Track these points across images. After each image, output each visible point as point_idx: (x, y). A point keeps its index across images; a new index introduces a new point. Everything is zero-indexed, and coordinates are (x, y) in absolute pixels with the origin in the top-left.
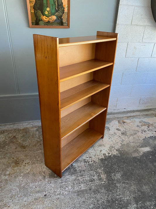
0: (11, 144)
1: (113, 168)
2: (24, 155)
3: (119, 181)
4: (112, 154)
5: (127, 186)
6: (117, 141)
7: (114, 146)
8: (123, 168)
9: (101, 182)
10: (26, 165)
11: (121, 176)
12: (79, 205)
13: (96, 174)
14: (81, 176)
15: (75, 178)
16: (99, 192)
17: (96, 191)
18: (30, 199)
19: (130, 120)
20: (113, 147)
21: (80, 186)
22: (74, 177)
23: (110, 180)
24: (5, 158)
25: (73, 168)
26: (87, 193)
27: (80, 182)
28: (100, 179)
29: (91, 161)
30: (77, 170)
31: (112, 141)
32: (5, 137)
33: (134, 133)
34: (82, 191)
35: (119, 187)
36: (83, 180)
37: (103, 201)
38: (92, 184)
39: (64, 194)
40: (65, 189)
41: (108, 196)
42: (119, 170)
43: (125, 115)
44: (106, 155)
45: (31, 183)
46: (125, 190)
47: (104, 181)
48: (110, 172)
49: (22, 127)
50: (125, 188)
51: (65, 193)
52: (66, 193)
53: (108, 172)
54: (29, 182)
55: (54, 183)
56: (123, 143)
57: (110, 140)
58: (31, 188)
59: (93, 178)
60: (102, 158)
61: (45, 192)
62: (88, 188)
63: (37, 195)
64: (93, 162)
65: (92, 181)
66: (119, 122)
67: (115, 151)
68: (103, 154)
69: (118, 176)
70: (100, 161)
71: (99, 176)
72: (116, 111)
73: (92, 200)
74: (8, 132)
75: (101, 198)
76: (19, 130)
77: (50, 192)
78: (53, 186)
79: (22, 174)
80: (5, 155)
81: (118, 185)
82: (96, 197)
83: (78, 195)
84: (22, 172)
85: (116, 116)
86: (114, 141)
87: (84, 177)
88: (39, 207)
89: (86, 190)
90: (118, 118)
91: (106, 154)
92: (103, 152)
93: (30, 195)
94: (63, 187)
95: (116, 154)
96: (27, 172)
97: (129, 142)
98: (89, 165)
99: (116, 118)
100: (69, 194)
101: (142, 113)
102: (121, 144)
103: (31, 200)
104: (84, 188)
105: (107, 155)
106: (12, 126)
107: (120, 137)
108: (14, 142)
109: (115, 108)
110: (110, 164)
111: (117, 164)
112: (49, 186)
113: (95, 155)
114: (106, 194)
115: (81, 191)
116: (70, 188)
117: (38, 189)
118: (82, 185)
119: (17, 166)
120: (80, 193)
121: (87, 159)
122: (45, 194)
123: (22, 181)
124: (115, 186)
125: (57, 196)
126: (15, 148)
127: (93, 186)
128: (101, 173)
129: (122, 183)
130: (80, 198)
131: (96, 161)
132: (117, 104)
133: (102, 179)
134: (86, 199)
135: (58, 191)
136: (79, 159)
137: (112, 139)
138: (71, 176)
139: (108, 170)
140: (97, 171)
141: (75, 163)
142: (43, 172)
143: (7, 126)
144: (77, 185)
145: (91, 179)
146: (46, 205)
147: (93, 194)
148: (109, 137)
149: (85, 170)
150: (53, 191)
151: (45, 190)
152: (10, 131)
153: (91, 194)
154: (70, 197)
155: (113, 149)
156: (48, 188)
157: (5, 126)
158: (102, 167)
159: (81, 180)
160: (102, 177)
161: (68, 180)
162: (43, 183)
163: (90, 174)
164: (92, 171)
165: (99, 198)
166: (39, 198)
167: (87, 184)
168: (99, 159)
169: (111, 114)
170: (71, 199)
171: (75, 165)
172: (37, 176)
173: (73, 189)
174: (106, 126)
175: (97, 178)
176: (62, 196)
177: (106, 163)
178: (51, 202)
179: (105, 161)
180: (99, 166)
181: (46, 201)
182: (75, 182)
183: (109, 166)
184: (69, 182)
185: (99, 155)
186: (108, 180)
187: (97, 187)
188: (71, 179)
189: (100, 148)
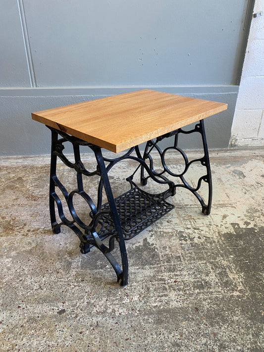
0: (8, 191)
2: (31, 213)
4: (255, 226)
7: (259, 208)
9: (228, 291)
10: (30, 234)
13: (212, 268)
14: (170, 271)
15: (152, 275)
16: (225, 321)
17: (216, 317)
18: (17, 317)
20: (256, 211)
21: (166, 296)
22: (148, 272)
23: (259, 290)
25: (150, 249)
26: (187, 319)
27: (167, 286)
28: (227, 284)
29: (199, 238)
30: (158, 256)
34: (173, 313)
36: (175, 282)
37: (239, 348)
38: (201, 296)
39: (117, 314)
40: (121, 299)
41: (256, 335)
44: (238, 226)
45: (29, 276)
47: (240, 291)
48: (256, 269)
49: (40, 162)
51: (121, 311)
52: (123, 311)
53: (248, 267)
54: (26, 272)
55: (92, 282)
57: (247, 196)
58: (27, 288)
59: (204, 277)
60: (227, 233)
61: (63, 303)
62: (190, 305)
63: (39, 309)
64: (202, 240)
65: (202, 285)
67: (263, 219)
68: (232, 224)
70: (223, 238)
71: (223, 274)
72: (256, 144)
73: (204, 341)
74: (9, 171)
75: (234, 341)
76: (32, 168)
77: (78, 304)
78: (88, 289)
79: (13, 253)
82: (215, 335)
83: (159, 322)
84: (16, 249)
85: (257, 152)
86: (259, 199)
87: (178, 273)
88: (35, 343)
89: (183, 311)
90: (263, 156)
91: (238, 224)
92: (231, 219)
93: (19, 307)
96: (28, 248)
98: (192, 246)
99: (258, 156)
100: (132, 315)
103: (20, 320)
104: (179, 305)
105: (242, 226)
106: (20, 161)
108: (16, 188)
109: (255, 135)
110: (252, 248)
112: (77, 288)
113: (211, 225)
114: (248, 328)
115: (168, 311)
116: (136, 298)
117: (44, 292)
118: (172, 295)
119: (8, 234)
120: (165, 316)
121: (187, 231)
123: (9, 269)
125: (94, 319)
126: (14, 198)
127: (205, 300)
128: (229, 268)
130: (165, 332)
131: (212, 238)
132: (260, 124)
133: (231, 284)
134: (184, 336)
135: (100, 303)
136: (165, 230)
137: (253, 195)
138: (143, 268)
139: (250, 262)
140: (217, 263)
141: (153, 237)
142: (66, 251)
143: (9, 160)
144: (157, 294)
145: (198, 281)
146: (59, 341)
147: (206, 325)
148: (244, 191)
149: (182, 258)
150: (85, 303)
151: (65, 296)
152: (14, 169)
153: (198, 324)
154: (133, 324)
155: (257, 214)
156: (73, 294)
157: (6, 160)
158: (231, 255)
159: (169, 281)
160: (232, 279)
161: (133, 277)
162: (62, 280)
163: (195, 268)
164: (202, 262)
165: (225, 338)
166: (43, 317)
167: (188, 292)
168: (219, 235)
169: (245, 148)
170: (136, 332)
171: (154, 242)
172: (51, 261)
173: (143, 301)
174: (235, 170)
175: (218, 281)
176: (111, 321)
177: (241, 245)
178: (74, 335)
179: (236, 240)
180: (222, 250)
181: (62, 329)
182: (153, 285)
183: (250, 251)
184: (135, 284)
185: (219, 226)
186: (252, 289)
187: (217, 304)
188: (140, 275)
189: (223, 211)
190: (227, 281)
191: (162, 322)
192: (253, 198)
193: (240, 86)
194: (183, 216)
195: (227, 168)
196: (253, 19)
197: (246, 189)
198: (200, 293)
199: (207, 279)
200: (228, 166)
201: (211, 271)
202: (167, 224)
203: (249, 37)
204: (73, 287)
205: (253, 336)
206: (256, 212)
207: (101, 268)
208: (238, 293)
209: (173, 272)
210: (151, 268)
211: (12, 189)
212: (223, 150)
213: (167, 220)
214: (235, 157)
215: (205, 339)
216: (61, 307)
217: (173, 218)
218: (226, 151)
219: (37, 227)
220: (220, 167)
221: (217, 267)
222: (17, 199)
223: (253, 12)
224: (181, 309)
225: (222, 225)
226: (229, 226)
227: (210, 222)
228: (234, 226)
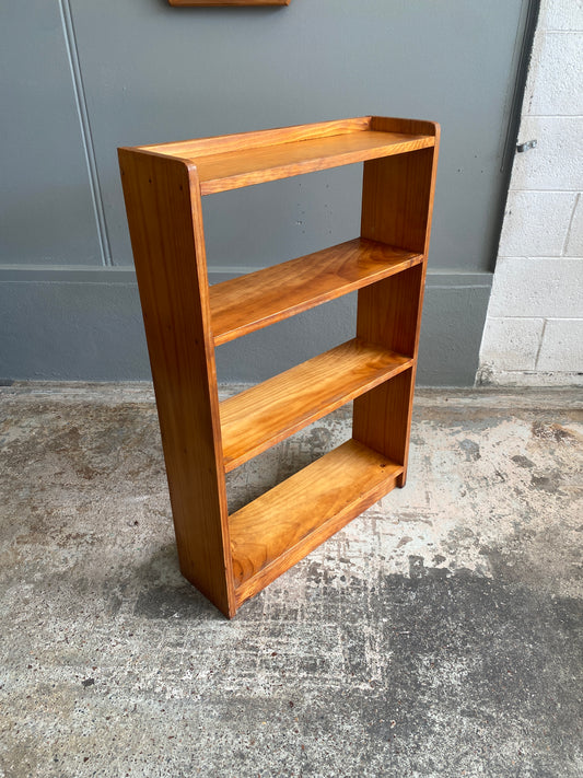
0: (50, 456)
1: (436, 631)
2: (78, 503)
3: (446, 697)
4: (452, 565)
5: (483, 732)
6: (499, 511)
7: (475, 530)
8: (491, 638)
9: (353, 680)
10: (69, 542)
11: (465, 674)
12: (211, 766)
13: (343, 638)
14: (272, 634)
15: (241, 638)
16: (326, 729)
17: (316, 722)
18: (25, 683)
20: (468, 534)
21: (251, 676)
22: (237, 632)
23: (405, 686)
24: (6, 502)
26: (271, 719)
27: (258, 661)
28: (356, 668)
29: (343, 579)
30: (261, 605)
34: (252, 705)
35: (437, 728)
36: (274, 654)
37: (333, 774)
38: (306, 684)
39: (168, 697)
40: (181, 673)
41: (367, 758)
42: (464, 644)
43: (575, 404)
44: (421, 564)
45: (53, 618)
46: (465, 748)
47: (374, 684)
48: (417, 647)
49: (115, 398)
50: (468, 740)
51: (175, 692)
52: (178, 693)
53: (405, 642)
54: (50, 611)
55: (145, 640)
56: (524, 525)
57: (464, 501)
58: (47, 637)
59: (322, 652)
60: (396, 575)
61: (94, 669)
62: (284, 697)
63: (58, 674)
64: (347, 584)
65: (313, 666)
66: (537, 430)
67: (474, 552)
68: (411, 557)
69: (454, 672)
70: (383, 584)
71: (356, 651)
72: (533, 381)
73: (283, 756)
74: (59, 413)
75: (330, 762)
76: (100, 408)
77: (115, 673)
78: (136, 650)
80: (9, 492)
81: (438, 718)
82: (303, 748)
83: (226, 717)
84: (42, 569)
85: (528, 401)
86: (484, 509)
87: (284, 640)
88: (41, 725)
89: (270, 704)
90: (536, 411)
91: (422, 559)
92: (413, 548)
93: (30, 667)
94: (173, 665)
95: (474, 569)
96: (62, 569)
97: (563, 524)
98: (325, 593)
99: (527, 410)
100: (188, 701)
102: (516, 525)
103: (27, 687)
104: (266, 694)
105: (429, 563)
106: (81, 392)
107: (518, 492)
108: (64, 450)
109: (530, 367)
110: (427, 609)
111: (462, 615)
112: (120, 646)
113: (372, 555)
114: (359, 745)
115: (245, 702)
116: (203, 675)
117: (70, 648)
118: (262, 676)
119: (35, 541)
120: (238, 710)
121: (327, 563)
122: (89, 676)
123: (27, 602)
124: (419, 717)
125: (133, 699)
126: (58, 470)
127: (309, 691)
128: (372, 639)
129: (463, 713)
130: (230, 734)
131: (365, 581)
132: (540, 346)
133: (364, 669)
134: (256, 744)
135: (148, 676)
137: (477, 500)
138: (230, 625)
139: (411, 634)
140: (356, 629)
142: (119, 581)
143: (64, 390)
144: (237, 671)
145: (311, 658)
146: (75, 726)
147: (297, 732)
148: (464, 488)
149: (300, 613)
150: (126, 673)
151: (99, 658)
152: (67, 410)
153: (284, 729)
154: (187, 716)
155: (466, 542)
156: (112, 655)
157: (58, 389)
158: (385, 616)
159: (264, 652)
160: (368, 660)
161: (210, 638)
162: (102, 630)
163: (315, 635)
164: (331, 625)
165: (316, 756)
166: (61, 687)
167: (287, 675)
168: (380, 577)
169: (508, 389)
170: (188, 729)
172: (91, 596)
173: (213, 681)
174: (466, 441)
175: (343, 661)
176: (156, 706)
177: (409, 601)
178: (98, 719)
179: (406, 590)
180: (373, 606)
181: (82, 709)
182: (237, 655)
183: (420, 614)
184: (210, 650)
185: (387, 559)
186: (395, 681)
187: (326, 700)
188: (222, 637)
189: (406, 529)
190: (359, 664)
191: (232, 717)
192: (474, 506)
193: (496, 275)
195: (452, 434)
196: (517, 155)
197: (468, 486)
198: (306, 678)
199: (327, 655)
200: (456, 429)
201: (340, 642)
203: (511, 186)
204: (115, 644)
205: (362, 758)
206: (467, 536)
207: (165, 617)
208: (368, 687)
209: (277, 636)
210: (243, 626)
211: (58, 453)
212: (460, 391)
214: (479, 410)
215: (287, 753)
216: (89, 675)
218: (467, 393)
219: (82, 531)
220: (438, 431)
221: (351, 636)
222: (61, 473)
223: (517, 141)
224: (268, 700)
225: (392, 558)
226: (405, 560)
227: (373, 549)
228: (412, 564)
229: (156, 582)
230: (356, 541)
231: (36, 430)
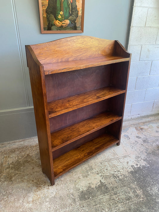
0: (27, 164)
1: (147, 182)
3: (157, 196)
4: (140, 165)
6: (141, 150)
7: (139, 156)
8: (157, 180)
9: (138, 199)
11: (157, 189)
14: (115, 194)
15: (109, 198)
19: (147, 126)
21: (117, 206)
22: (107, 197)
23: (149, 196)
24: (23, 181)
25: (104, 185)
27: (116, 202)
28: (137, 196)
29: (121, 176)
30: (108, 188)
31: (136, 151)
32: (18, 156)
33: (156, 140)
36: (119, 199)
42: (153, 183)
43: (140, 121)
47: (143, 198)
48: (146, 187)
49: (33, 143)
53: (142, 186)
54: (58, 208)
55: (88, 207)
56: (148, 152)
57: (133, 149)
59: (128, 195)
60: (131, 171)
62: (127, 208)
64: (123, 177)
65: (128, 199)
66: (136, 129)
67: (142, 161)
68: (131, 166)
69: (155, 190)
70: (130, 174)
71: (135, 192)
74: (20, 151)
76: (31, 147)
78: (87, 210)
79: (48, 200)
80: (22, 178)
84: (48, 197)
86: (138, 150)
87: (118, 195)
90: (134, 125)
91: (134, 166)
92: (131, 164)
94: (98, 210)
95: (145, 165)
96: (53, 195)
97: (154, 150)
98: (120, 180)
99: (132, 125)
101: (156, 118)
102: (146, 152)
105: (136, 166)
106: (22, 143)
107: (142, 145)
108: (29, 161)
109: (129, 114)
110: (142, 177)
111: (149, 176)
112: (82, 210)
113: (123, 168)
116: (107, 210)
118: (120, 205)
119: (40, 190)
121: (115, 173)
123: (50, 208)
124: (155, 202)
128: (136, 188)
131: (126, 175)
132: (131, 110)
133: (139, 195)
136: (107, 175)
138: (104, 195)
139: (143, 184)
140: (131, 187)
141: (103, 179)
142: (70, 194)
143: (16, 143)
144: (114, 206)
145: (127, 197)
148: (131, 147)
149: (117, 187)
157: (14, 144)
158: (135, 182)
159: (116, 199)
160: (138, 193)
161: (102, 200)
162: (75, 208)
163: (124, 191)
164: (126, 187)
167: (125, 203)
168: (128, 173)
171: (104, 181)
172: (66, 200)
174: (125, 135)
175: (134, 195)
177: (137, 176)
179: (135, 174)
180: (131, 180)
182: (111, 202)
183: (141, 179)
184: (104, 203)
186: (146, 196)
187: (136, 206)
188: (105, 199)
189: (126, 160)
190: (137, 195)
194: (112, 165)
197: (132, 146)
198: (129, 202)
199: (130, 195)
201: (130, 191)
202: (106, 171)
204: (81, 210)
206: (139, 158)
207: (88, 199)
209: (116, 194)
213: (106, 169)
217: (108, 167)
221: (131, 189)
222: (33, 168)
224: (124, 210)
225: (128, 167)
226: (130, 167)
227: (123, 167)
228: (132, 167)
229: (80, 191)
230: (118, 166)
231: (17, 157)
